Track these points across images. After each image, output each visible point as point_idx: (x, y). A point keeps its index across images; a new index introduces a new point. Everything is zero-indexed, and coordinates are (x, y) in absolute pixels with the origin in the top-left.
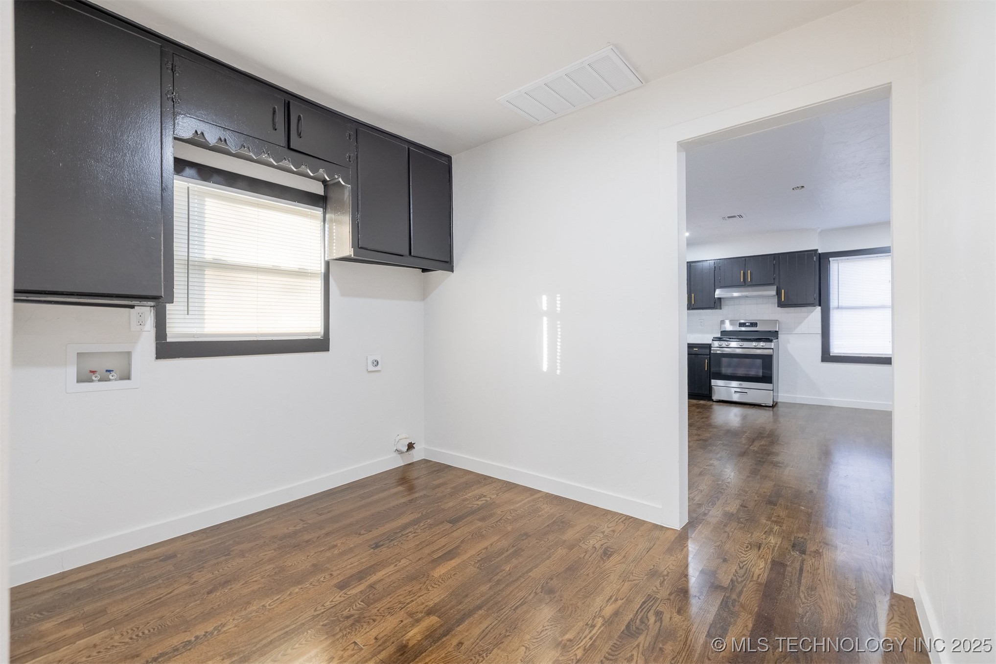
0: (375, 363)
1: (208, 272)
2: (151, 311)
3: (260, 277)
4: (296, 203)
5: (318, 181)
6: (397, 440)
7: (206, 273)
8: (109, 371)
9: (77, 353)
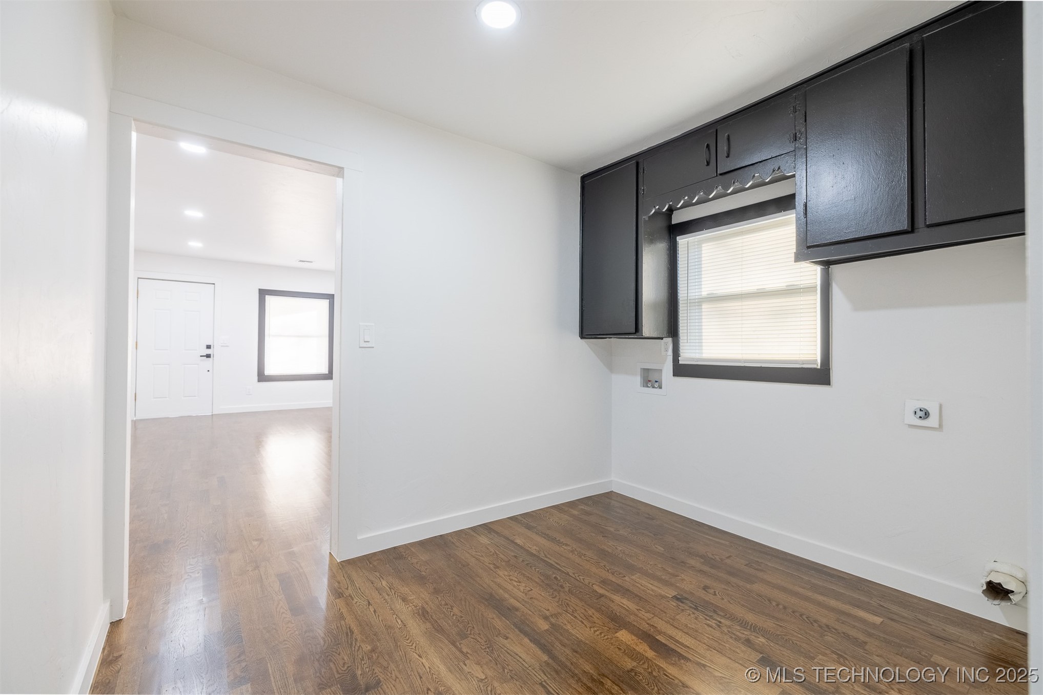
0: (922, 414)
2: (671, 341)
3: (744, 303)
6: (988, 569)
7: (703, 307)
8: (656, 382)
9: (641, 369)
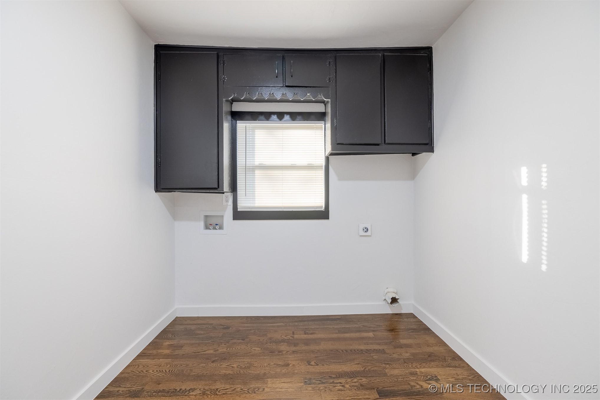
0: (365, 230)
1: (258, 172)
2: (231, 195)
3: (283, 172)
4: (306, 122)
5: (321, 103)
6: (386, 292)
7: (256, 172)
8: (216, 225)
9: (204, 215)
